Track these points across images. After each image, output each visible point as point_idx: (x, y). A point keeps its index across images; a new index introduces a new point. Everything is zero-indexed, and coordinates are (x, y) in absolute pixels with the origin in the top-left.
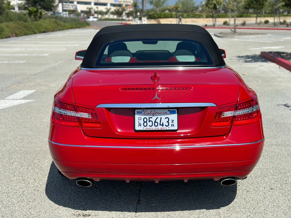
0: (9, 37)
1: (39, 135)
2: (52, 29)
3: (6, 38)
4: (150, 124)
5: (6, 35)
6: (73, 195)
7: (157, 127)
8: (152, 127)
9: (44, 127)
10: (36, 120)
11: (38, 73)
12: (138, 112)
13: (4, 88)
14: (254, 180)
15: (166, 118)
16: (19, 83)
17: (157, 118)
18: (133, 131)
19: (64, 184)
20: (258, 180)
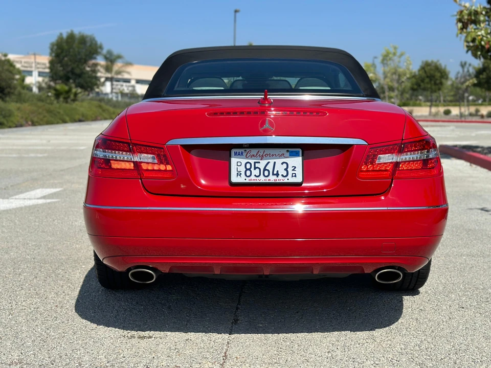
0: (21, 126)
1: (66, 241)
2: (93, 116)
3: (16, 126)
4: (256, 172)
5: (16, 123)
6: (123, 312)
7: (267, 178)
8: (259, 178)
9: (76, 231)
10: (62, 223)
11: (67, 169)
12: (236, 154)
13: (9, 186)
14: (432, 297)
15: (282, 164)
16: (36, 180)
17: (269, 162)
18: (227, 184)
19: (107, 299)
20: (439, 297)
